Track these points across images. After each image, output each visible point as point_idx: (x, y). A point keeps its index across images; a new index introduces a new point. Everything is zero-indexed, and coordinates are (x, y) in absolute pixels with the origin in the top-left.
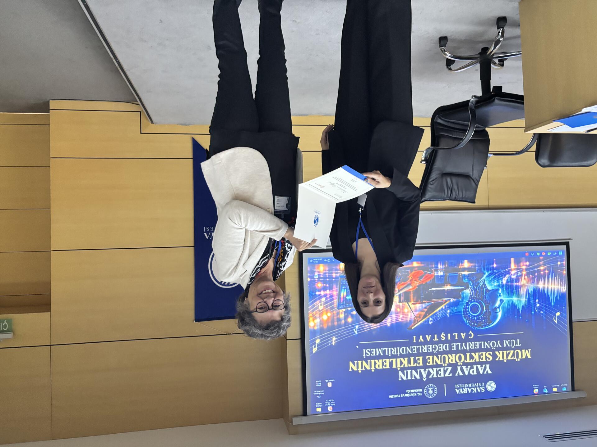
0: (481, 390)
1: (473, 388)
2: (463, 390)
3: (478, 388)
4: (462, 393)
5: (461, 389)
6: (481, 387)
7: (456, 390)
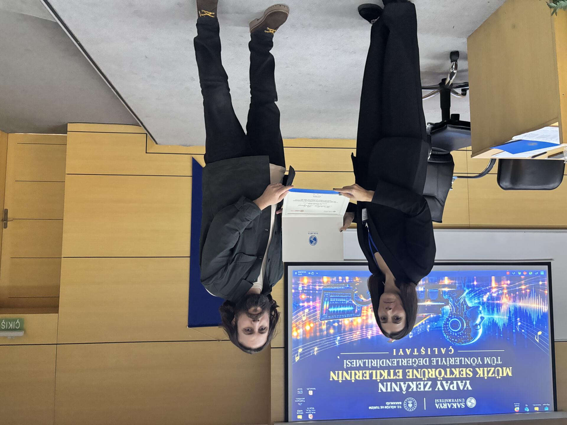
0: (461, 406)
1: (453, 404)
2: (443, 405)
3: (458, 404)
4: (442, 408)
5: (441, 404)
6: (461, 402)
7: (436, 404)
